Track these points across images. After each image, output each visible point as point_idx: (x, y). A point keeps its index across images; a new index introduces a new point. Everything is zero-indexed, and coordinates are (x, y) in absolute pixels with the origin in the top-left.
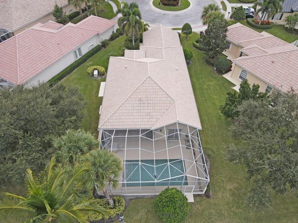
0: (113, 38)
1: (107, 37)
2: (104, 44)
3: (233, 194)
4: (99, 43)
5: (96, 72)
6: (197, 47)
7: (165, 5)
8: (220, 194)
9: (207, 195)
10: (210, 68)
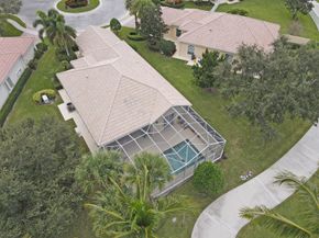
0: (37, 56)
1: (30, 57)
2: (32, 66)
3: (241, 147)
4: (25, 67)
5: (45, 98)
6: (133, 39)
7: (73, 7)
8: (232, 152)
9: (224, 157)
10: (157, 54)
